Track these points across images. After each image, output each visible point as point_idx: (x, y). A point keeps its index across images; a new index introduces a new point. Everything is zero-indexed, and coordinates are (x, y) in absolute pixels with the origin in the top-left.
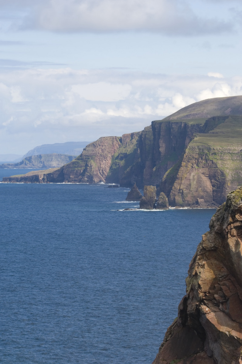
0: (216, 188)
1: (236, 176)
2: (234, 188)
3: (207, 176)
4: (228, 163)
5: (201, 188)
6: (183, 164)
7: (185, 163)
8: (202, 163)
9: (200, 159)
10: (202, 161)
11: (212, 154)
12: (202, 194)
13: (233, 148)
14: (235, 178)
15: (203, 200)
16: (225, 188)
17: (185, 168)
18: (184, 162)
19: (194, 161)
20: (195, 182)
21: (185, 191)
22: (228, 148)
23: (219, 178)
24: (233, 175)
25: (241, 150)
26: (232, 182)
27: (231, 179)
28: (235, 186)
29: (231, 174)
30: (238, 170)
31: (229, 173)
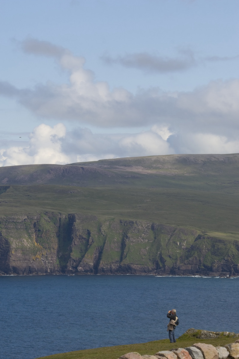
0: (1, 255)
1: (20, 245)
2: (18, 256)
4: (13, 232)
13: (17, 217)
16: (9, 255)
22: (13, 217)
23: (3, 246)
24: (17, 243)
25: (26, 219)
26: (16, 250)
27: (15, 247)
28: (19, 254)
29: (15, 242)
30: (22, 239)
31: (13, 241)
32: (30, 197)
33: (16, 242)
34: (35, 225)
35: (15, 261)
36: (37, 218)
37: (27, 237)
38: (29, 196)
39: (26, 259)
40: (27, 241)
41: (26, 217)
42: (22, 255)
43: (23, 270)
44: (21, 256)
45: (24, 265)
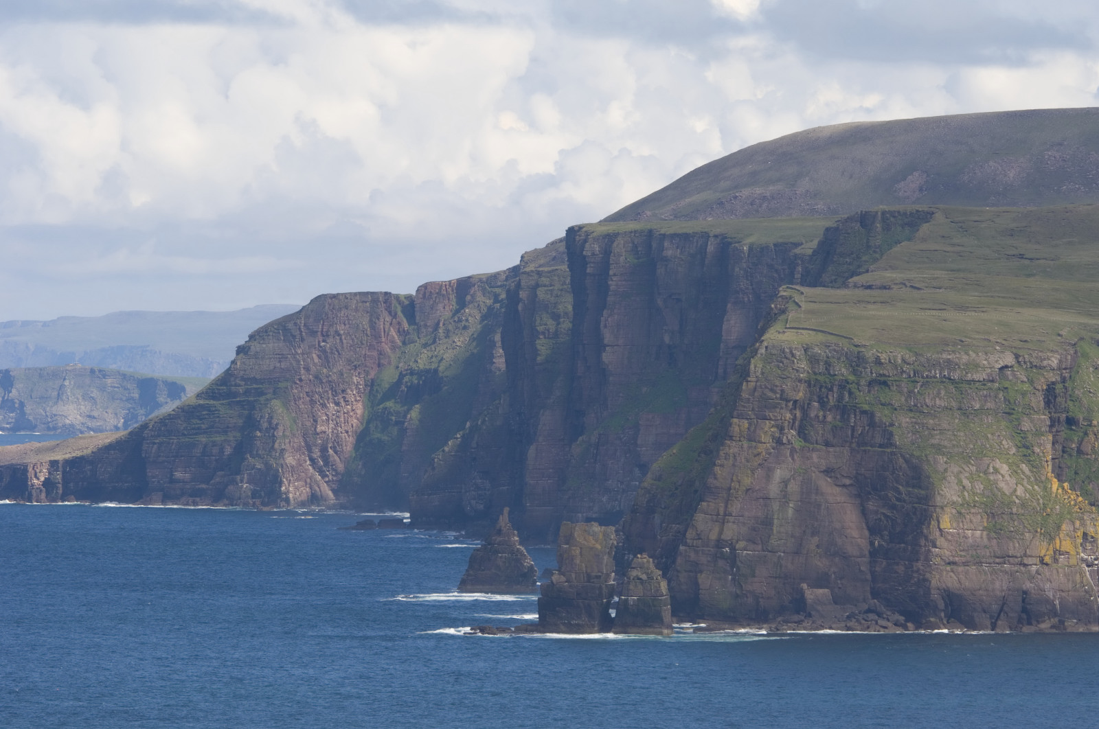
0: (887, 538)
1: (979, 487)
2: (970, 540)
3: (848, 482)
4: (945, 426)
5: (815, 540)
6: (737, 427)
7: (746, 424)
8: (823, 422)
9: (817, 404)
10: (825, 417)
11: (870, 384)
12: (821, 564)
13: (965, 358)
14: (975, 494)
15: (827, 591)
16: (926, 538)
17: (746, 444)
18: (741, 417)
19: (788, 416)
20: (790, 512)
21: (745, 552)
22: (945, 356)
23: (900, 493)
24: (966, 482)
25: (1006, 367)
26: (960, 513)
27: (955, 498)
28: (976, 533)
29: (957, 476)
30: (986, 460)
31: (946, 470)
32: (1027, 262)
33: (962, 476)
34: (1050, 395)
35: (954, 563)
36: (1060, 361)
37: (1013, 450)
38: (1021, 256)
39: (1005, 557)
40: (1014, 473)
41: (1009, 359)
42: (989, 538)
43: (995, 607)
44: (985, 540)
45: (997, 584)
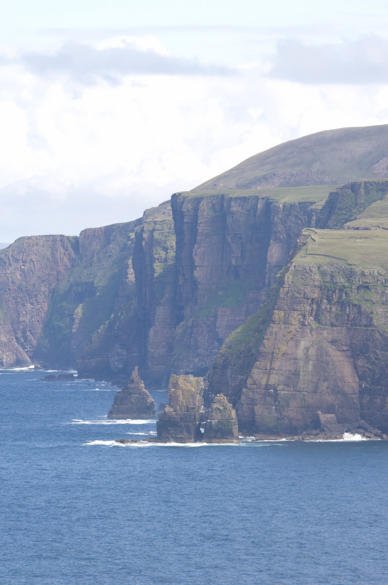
0: (370, 382)
3: (345, 348)
5: (326, 384)
6: (277, 316)
7: (282, 313)
8: (330, 311)
9: (325, 301)
10: (331, 308)
11: (358, 288)
12: (329, 399)
15: (333, 415)
17: (282, 326)
18: (279, 309)
19: (308, 308)
20: (310, 367)
21: (283, 392)
23: (377, 355)
